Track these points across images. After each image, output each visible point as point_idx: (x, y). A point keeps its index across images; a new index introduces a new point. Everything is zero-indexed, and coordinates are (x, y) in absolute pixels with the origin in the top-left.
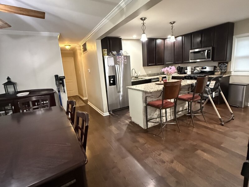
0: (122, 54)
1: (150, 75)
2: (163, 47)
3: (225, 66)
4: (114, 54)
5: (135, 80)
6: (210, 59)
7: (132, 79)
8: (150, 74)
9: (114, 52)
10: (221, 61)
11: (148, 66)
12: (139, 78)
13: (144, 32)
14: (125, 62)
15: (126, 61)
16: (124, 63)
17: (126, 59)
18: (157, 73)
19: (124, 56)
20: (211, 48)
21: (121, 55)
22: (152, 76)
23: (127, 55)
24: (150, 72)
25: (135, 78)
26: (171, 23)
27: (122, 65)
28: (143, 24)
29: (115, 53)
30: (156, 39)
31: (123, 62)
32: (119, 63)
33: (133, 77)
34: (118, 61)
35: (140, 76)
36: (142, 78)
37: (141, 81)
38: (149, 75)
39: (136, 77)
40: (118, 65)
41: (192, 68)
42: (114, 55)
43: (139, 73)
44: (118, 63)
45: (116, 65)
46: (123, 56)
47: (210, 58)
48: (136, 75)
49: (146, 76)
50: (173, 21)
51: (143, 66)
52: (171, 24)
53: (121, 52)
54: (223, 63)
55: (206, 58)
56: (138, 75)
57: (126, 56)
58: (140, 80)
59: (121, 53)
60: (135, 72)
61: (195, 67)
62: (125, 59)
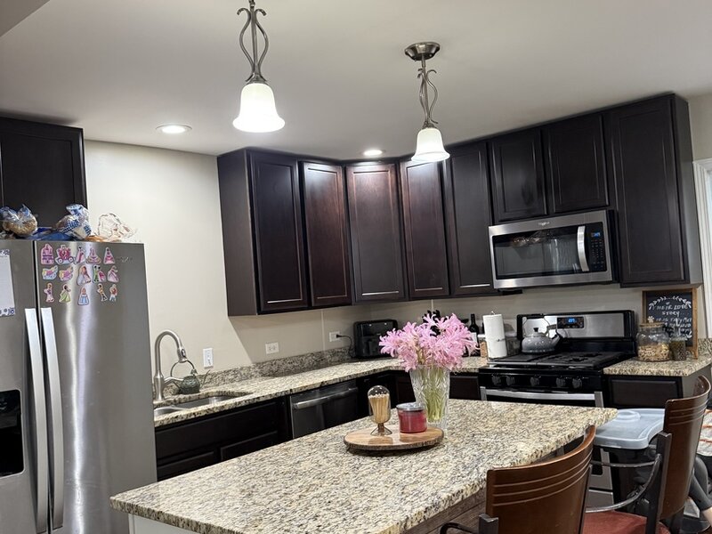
0: (81, 232)
1: (274, 370)
2: (339, 209)
3: (680, 310)
4: (20, 229)
5: (183, 413)
6: (608, 275)
7: (159, 400)
8: (273, 362)
9: (15, 216)
10: (656, 282)
11: (260, 312)
12: (203, 391)
13: (255, 67)
14: (107, 285)
15: (111, 279)
16: (97, 297)
17: (118, 264)
18: (315, 350)
19: (103, 247)
20: (601, 216)
21: (72, 238)
22: (288, 373)
23: (124, 240)
24: (272, 350)
25: (179, 392)
26: (413, 48)
27: (87, 312)
28: (252, 17)
29: (22, 219)
30: (301, 160)
31: (88, 287)
32: (56, 295)
33: (164, 385)
34: (44, 283)
35: (211, 377)
36: (229, 388)
37: (223, 413)
38: (266, 369)
39: (189, 389)
40: (47, 314)
41: (507, 322)
42: (17, 236)
43: (206, 360)
44: (50, 298)
45: (30, 314)
46: (88, 246)
47: (605, 269)
48: (182, 372)
49: (248, 377)
50: (429, 40)
51: (230, 314)
52: (417, 57)
53: (72, 218)
54: (669, 294)
55: (585, 268)
56: (200, 372)
57: (117, 248)
58: (215, 405)
59: (76, 224)
60: (181, 355)
61: (519, 319)
62: (104, 269)
